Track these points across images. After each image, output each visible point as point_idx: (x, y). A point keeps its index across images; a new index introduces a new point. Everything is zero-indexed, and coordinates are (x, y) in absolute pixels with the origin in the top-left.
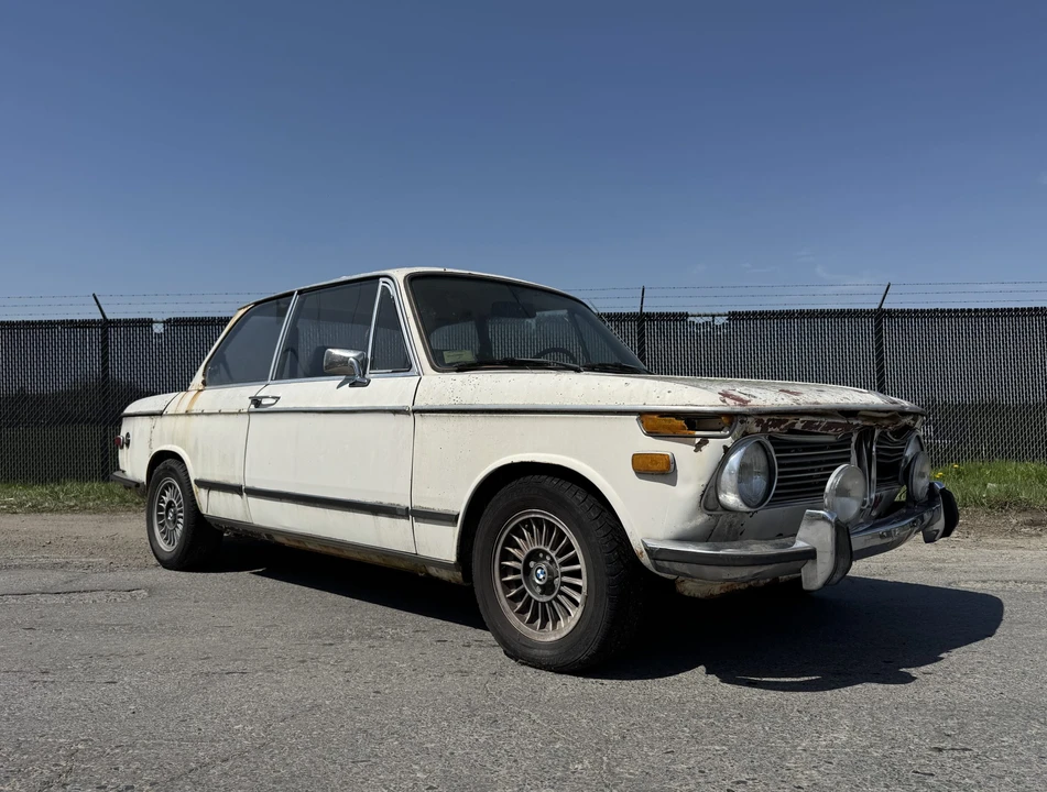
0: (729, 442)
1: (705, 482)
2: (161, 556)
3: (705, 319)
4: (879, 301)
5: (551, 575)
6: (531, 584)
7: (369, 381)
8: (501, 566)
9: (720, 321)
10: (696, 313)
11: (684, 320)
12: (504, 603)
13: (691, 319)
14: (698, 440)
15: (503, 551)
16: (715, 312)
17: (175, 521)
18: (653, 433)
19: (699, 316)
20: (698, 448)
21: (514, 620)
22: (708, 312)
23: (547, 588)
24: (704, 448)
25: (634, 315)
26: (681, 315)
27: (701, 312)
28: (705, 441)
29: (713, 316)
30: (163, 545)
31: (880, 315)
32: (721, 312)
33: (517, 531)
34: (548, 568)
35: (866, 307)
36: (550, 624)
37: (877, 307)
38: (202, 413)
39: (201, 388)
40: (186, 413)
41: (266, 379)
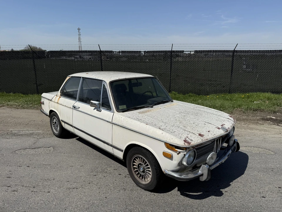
0: (185, 153)
1: (179, 161)
2: (56, 135)
3: (189, 52)
4: (234, 48)
5: (144, 168)
6: (140, 171)
7: (101, 111)
8: (133, 164)
9: (192, 53)
10: (186, 50)
11: (183, 53)
12: (133, 172)
13: (185, 52)
14: (178, 152)
15: (133, 161)
16: (191, 50)
17: (57, 126)
18: (168, 148)
19: (187, 51)
20: (178, 154)
21: (136, 176)
22: (189, 50)
23: (143, 172)
24: (179, 154)
25: (170, 51)
26: (182, 51)
27: (188, 50)
28: (180, 153)
29: (191, 51)
30: (55, 131)
31: (234, 52)
32: (193, 50)
33: (137, 158)
34: (143, 167)
35: (231, 50)
36: (143, 179)
37: (233, 49)
38: (61, 104)
39: (60, 96)
40: (57, 103)
41: (76, 100)
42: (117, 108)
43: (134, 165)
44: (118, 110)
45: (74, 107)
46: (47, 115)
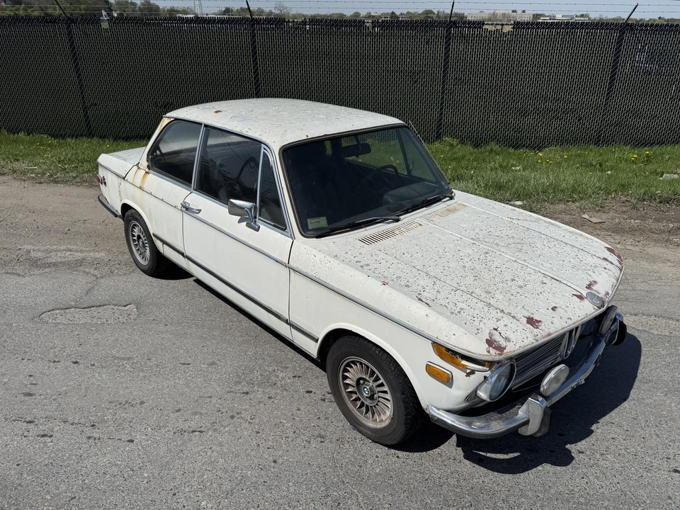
0: (488, 374)
1: (469, 392)
2: (142, 268)
3: (496, 27)
5: (371, 390)
6: (361, 394)
7: (259, 228)
8: (343, 375)
9: (507, 29)
11: (480, 27)
12: (344, 394)
13: (485, 27)
14: (468, 371)
15: (345, 368)
16: (503, 22)
17: (144, 247)
18: (440, 355)
20: (468, 375)
21: (350, 406)
22: (499, 21)
23: (371, 398)
24: (472, 376)
25: (444, 22)
26: (479, 22)
28: (473, 372)
29: (502, 25)
30: (139, 258)
31: (624, 28)
32: (509, 21)
33: (354, 363)
34: (370, 388)
38: (151, 194)
39: (147, 170)
40: (140, 188)
41: (190, 187)
42: (302, 227)
43: (345, 378)
44: (305, 231)
45: (186, 208)
46: (116, 216)
